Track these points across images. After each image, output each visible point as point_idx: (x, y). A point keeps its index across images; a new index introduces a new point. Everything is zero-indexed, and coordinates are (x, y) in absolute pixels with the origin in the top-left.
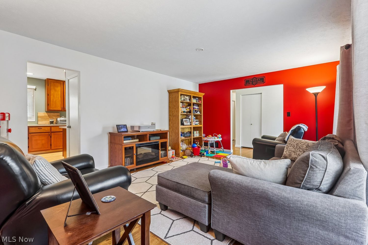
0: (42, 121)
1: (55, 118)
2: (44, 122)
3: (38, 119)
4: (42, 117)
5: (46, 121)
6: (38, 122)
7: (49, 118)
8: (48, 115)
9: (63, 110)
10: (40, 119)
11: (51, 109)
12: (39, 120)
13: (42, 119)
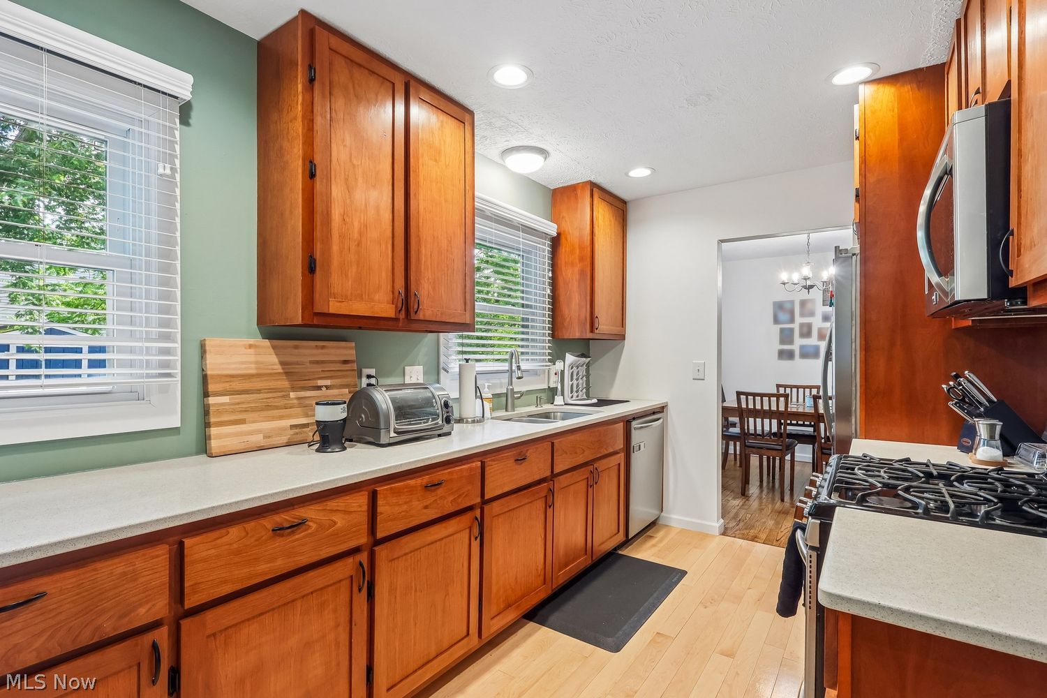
0: (242, 422)
1: (328, 382)
2: (259, 431)
3: (212, 400)
4: (241, 384)
5: (274, 418)
6: (214, 431)
7: (294, 389)
8: (282, 363)
9: (402, 315)
10: (226, 399)
11: (334, 307)
12: (222, 409)
13: (238, 398)
